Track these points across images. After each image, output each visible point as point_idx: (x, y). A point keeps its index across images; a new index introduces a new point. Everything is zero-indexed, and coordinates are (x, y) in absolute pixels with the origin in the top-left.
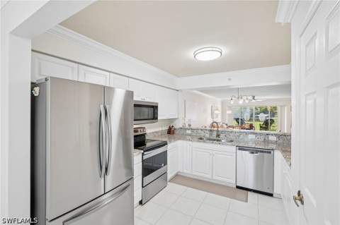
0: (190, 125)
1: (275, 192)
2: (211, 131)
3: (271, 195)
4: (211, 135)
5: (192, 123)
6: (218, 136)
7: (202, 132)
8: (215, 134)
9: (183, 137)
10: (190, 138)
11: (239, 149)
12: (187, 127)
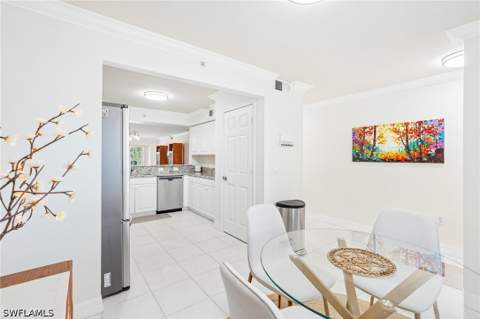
1: (185, 205)
3: (180, 210)
11: (160, 179)
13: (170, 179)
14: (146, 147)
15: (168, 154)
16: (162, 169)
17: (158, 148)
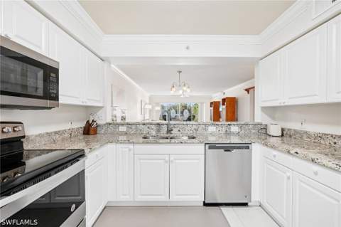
0: (123, 118)
1: (253, 199)
2: (158, 124)
3: (245, 204)
4: (158, 131)
5: (126, 115)
6: (169, 131)
7: (145, 128)
8: (165, 128)
9: (114, 138)
10: (124, 138)
11: (210, 148)
12: (119, 121)
13: (228, 148)
14: (202, 103)
15: (221, 110)
16: (212, 129)
17: (211, 103)
